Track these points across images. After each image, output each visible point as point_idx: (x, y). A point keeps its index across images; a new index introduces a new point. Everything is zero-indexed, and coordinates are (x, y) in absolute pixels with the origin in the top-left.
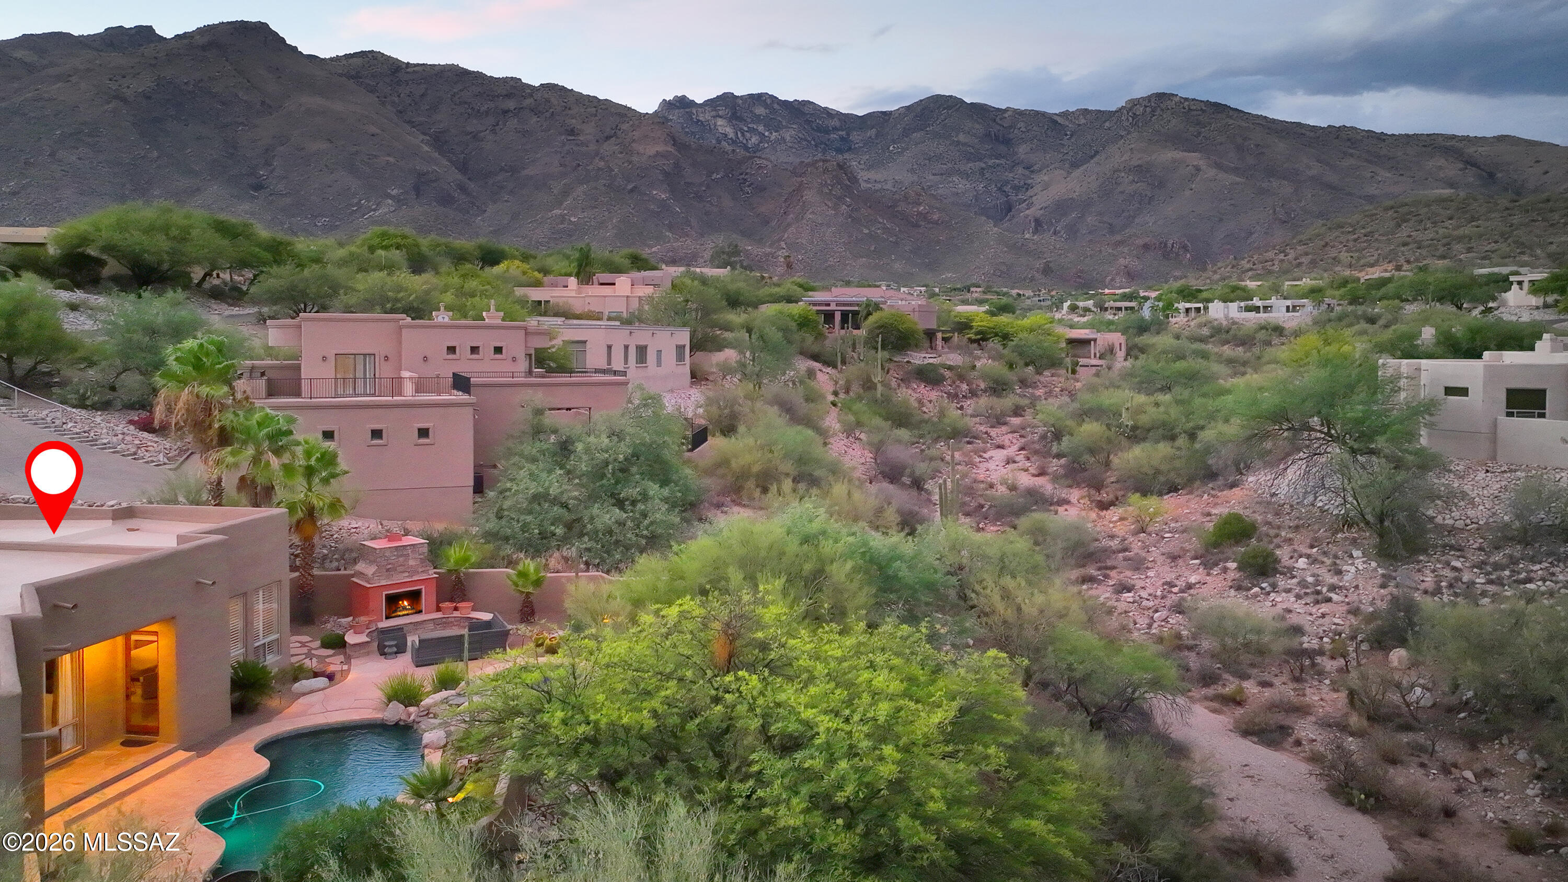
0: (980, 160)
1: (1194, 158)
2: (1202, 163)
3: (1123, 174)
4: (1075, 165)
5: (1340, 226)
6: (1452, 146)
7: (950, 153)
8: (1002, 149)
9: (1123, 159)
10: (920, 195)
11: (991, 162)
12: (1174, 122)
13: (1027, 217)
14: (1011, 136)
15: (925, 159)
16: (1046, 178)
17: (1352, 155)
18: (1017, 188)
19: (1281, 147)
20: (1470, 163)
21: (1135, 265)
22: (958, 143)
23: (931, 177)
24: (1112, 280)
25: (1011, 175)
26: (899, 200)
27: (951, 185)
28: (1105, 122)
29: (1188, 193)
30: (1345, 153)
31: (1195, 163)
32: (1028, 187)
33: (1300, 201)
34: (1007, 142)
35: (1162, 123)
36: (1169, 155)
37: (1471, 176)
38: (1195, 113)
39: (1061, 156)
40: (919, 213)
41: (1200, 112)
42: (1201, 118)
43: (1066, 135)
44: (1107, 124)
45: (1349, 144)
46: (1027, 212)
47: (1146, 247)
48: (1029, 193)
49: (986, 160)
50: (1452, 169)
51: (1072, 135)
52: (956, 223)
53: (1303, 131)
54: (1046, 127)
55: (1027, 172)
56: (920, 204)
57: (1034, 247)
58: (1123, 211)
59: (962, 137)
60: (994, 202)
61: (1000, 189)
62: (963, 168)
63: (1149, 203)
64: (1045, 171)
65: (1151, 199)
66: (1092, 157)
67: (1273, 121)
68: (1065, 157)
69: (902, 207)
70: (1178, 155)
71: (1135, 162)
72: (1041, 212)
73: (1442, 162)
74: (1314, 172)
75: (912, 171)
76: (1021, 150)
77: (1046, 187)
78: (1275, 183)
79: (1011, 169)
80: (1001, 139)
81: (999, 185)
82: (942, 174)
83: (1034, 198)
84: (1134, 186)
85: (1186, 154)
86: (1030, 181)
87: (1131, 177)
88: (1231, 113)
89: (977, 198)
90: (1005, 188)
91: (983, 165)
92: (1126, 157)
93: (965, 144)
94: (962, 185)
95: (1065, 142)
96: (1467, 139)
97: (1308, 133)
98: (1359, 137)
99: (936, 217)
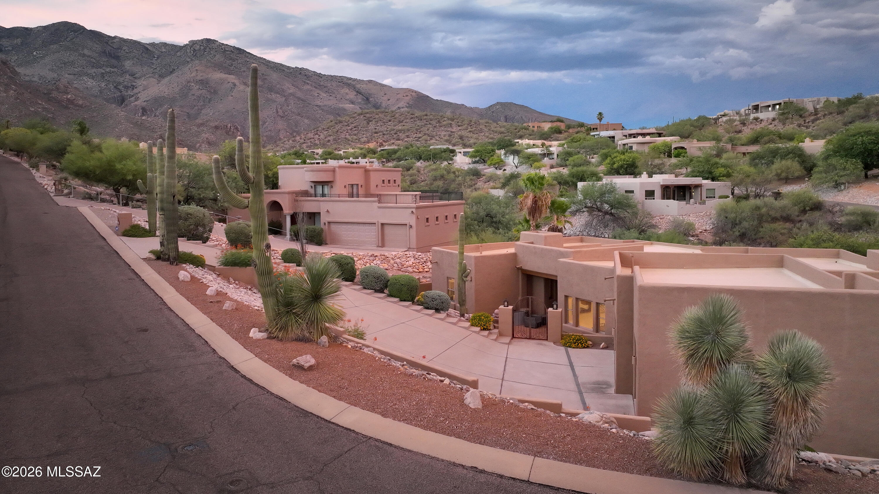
0: (101, 68)
1: (232, 78)
2: (237, 82)
3: (193, 84)
4: (162, 76)
5: (341, 122)
6: (351, 83)
7: (79, 61)
8: (113, 61)
9: (192, 75)
10: (67, 87)
11: (108, 70)
12: (218, 56)
13: (136, 106)
14: (120, 54)
15: (61, 63)
16: (145, 83)
17: (308, 84)
18: (126, 87)
19: (274, 76)
20: (359, 92)
21: (212, 138)
22: (84, 55)
23: (67, 76)
24: (200, 146)
25: (122, 79)
26: (52, 90)
27: (82, 82)
28: (177, 52)
29: (230, 98)
30: (305, 82)
31: (233, 81)
32: (133, 87)
33: (288, 106)
34: (117, 58)
35: (211, 56)
36: (217, 76)
37: (359, 99)
38: (228, 52)
39: (152, 70)
40: (68, 100)
41: (231, 53)
42: (232, 56)
43: (154, 57)
44: (178, 54)
45: (305, 77)
46: (136, 103)
47: (216, 127)
48: (135, 91)
49: (104, 68)
50: (352, 95)
51: (158, 58)
52: (95, 107)
53: (284, 68)
54: (141, 51)
55: (131, 78)
56: (68, 93)
57: (149, 125)
58: (195, 106)
59: (86, 52)
60: (113, 95)
61: (115, 87)
62: (89, 72)
63: (209, 102)
64: (143, 78)
65: (210, 100)
66: (171, 72)
67: (269, 62)
68: (155, 71)
69: (54, 94)
70: (223, 76)
71: (199, 78)
72: (145, 103)
73: (347, 91)
74: (291, 91)
75: (52, 70)
76: (126, 64)
77: (145, 88)
78: (274, 96)
79: (121, 75)
80: (113, 56)
81: (115, 85)
82: (75, 74)
83: (139, 95)
84: (200, 92)
85: (227, 76)
86: (134, 84)
87: (197, 87)
88: (247, 55)
89: (101, 92)
90: (119, 87)
91: (103, 71)
92: (194, 74)
93: (89, 56)
94: (91, 83)
95: (154, 61)
96: (355, 80)
97: (286, 70)
98: (310, 74)
99: (80, 102)
